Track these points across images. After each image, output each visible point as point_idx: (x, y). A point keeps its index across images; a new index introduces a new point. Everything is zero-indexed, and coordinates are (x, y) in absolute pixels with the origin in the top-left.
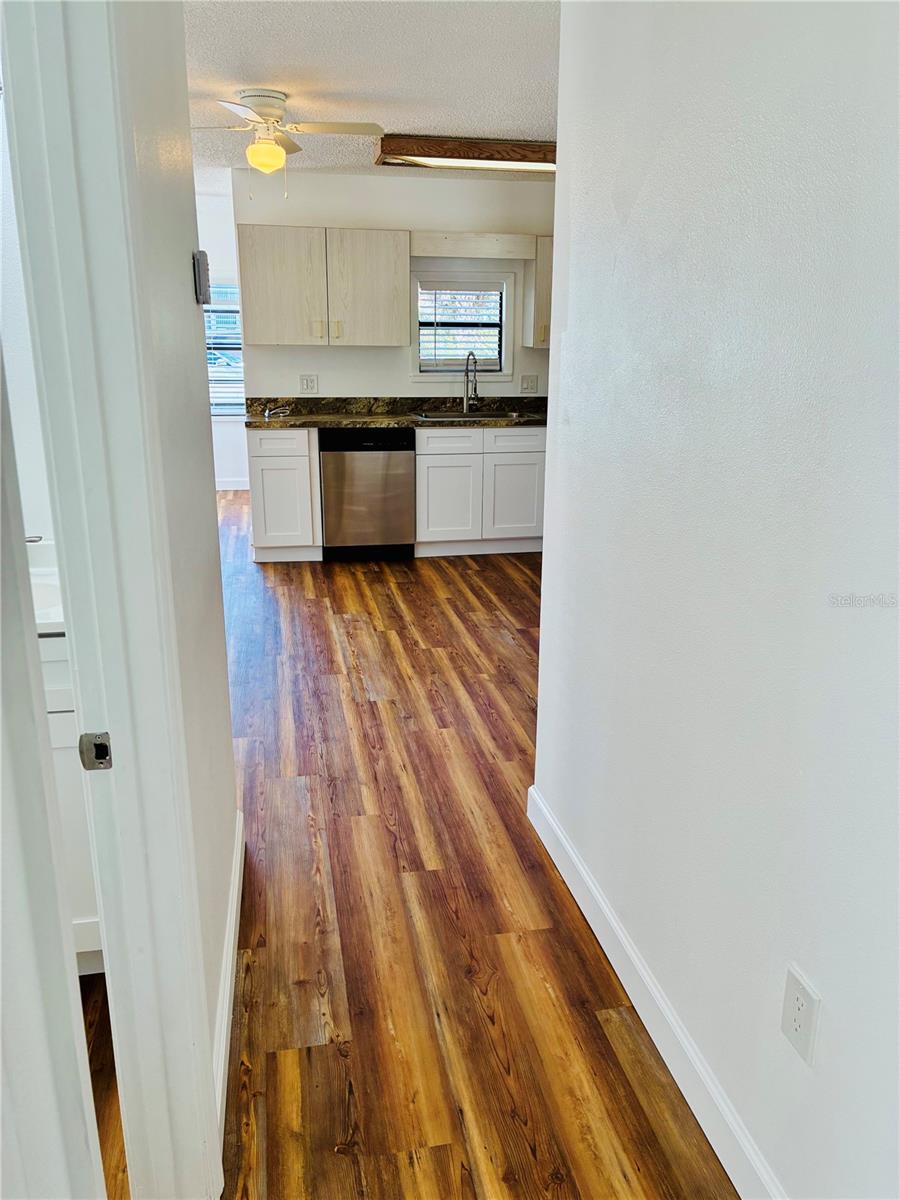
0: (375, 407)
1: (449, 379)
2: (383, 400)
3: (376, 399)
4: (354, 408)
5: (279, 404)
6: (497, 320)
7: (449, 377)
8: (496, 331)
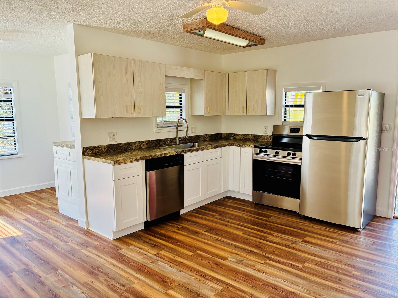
0: (142, 145)
1: (168, 130)
2: (145, 142)
3: (142, 142)
4: (133, 147)
5: (100, 149)
6: (178, 104)
7: (168, 129)
8: (179, 109)
